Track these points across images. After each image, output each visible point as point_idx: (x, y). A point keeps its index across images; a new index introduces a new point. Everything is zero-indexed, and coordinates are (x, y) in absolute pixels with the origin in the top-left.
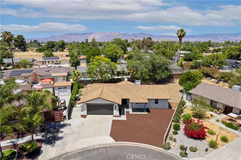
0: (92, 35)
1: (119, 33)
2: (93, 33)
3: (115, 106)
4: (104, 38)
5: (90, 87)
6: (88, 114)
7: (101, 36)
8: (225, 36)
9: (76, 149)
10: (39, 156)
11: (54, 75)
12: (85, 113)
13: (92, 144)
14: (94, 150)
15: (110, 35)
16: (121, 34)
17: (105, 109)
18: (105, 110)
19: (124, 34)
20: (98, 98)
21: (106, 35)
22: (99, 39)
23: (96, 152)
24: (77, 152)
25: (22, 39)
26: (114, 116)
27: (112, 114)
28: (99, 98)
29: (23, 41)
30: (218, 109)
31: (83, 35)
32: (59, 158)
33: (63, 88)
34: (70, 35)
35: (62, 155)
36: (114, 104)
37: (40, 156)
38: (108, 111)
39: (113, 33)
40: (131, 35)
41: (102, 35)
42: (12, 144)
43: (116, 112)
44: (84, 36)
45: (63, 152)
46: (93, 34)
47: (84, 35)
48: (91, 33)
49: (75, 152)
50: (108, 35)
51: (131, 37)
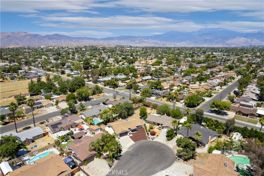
1: (27, 34)
6: (120, 137)
8: (140, 39)
15: (13, 35)
17: (125, 134)
19: (33, 35)
21: (6, 35)
26: (128, 135)
30: (156, 124)
36: (128, 131)
40: (43, 37)
50: (9, 36)
51: (44, 39)
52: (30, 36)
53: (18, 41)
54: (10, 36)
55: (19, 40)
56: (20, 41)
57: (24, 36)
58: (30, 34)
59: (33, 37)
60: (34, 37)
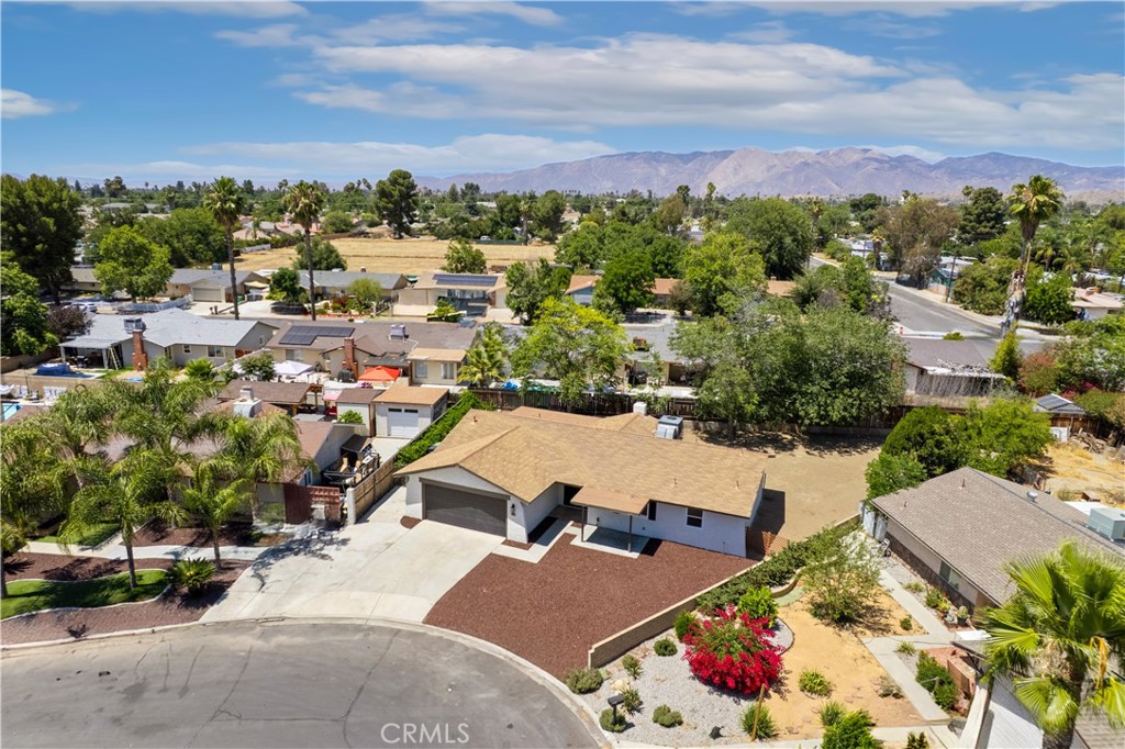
0: (726, 161)
1: (868, 155)
2: (732, 152)
3: (513, 506)
4: (783, 176)
5: (473, 423)
6: (425, 517)
7: (770, 168)
9: (315, 613)
10: (212, 604)
11: (417, 354)
12: (416, 510)
13: (367, 613)
14: (358, 629)
15: (819, 162)
16: (876, 160)
17: (479, 511)
18: (480, 515)
19: (891, 159)
20: (454, 466)
21: (797, 162)
22: (759, 180)
23: (359, 636)
24: (312, 622)
25: (407, 188)
26: (508, 543)
27: (502, 532)
28: (457, 468)
29: (408, 193)
30: (961, 602)
31: (686, 163)
32: (252, 625)
33: (406, 411)
34: (628, 159)
35: (267, 620)
36: (509, 498)
37: (215, 606)
38: (491, 520)
39: (836, 154)
40: (929, 166)
41: (776, 161)
42: (172, 557)
43: (517, 529)
44: (690, 165)
45: (273, 613)
46: (731, 157)
47: (690, 161)
48: (725, 155)
49: (304, 622)
50: (806, 164)
51: (933, 174)
52: (876, 165)
53: (830, 182)
54: (808, 164)
55: (833, 181)
56: (837, 184)
57: (857, 165)
58: (882, 155)
59: (887, 165)
60: (892, 168)
